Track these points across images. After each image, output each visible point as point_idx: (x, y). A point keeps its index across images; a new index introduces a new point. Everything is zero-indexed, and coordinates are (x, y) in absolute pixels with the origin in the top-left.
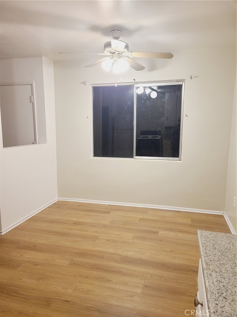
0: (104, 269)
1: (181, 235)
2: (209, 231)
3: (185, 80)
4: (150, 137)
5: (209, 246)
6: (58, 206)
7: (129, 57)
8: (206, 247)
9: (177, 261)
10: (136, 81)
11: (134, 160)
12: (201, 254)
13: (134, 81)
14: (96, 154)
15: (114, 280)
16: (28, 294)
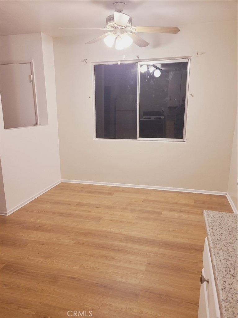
0: (109, 248)
1: (184, 215)
2: (215, 211)
3: (191, 56)
4: (153, 118)
5: (216, 226)
6: (62, 187)
7: (132, 32)
8: (213, 226)
9: (180, 240)
10: (139, 59)
11: (138, 141)
12: (208, 233)
13: (137, 58)
14: (98, 136)
15: (118, 259)
16: (35, 272)
